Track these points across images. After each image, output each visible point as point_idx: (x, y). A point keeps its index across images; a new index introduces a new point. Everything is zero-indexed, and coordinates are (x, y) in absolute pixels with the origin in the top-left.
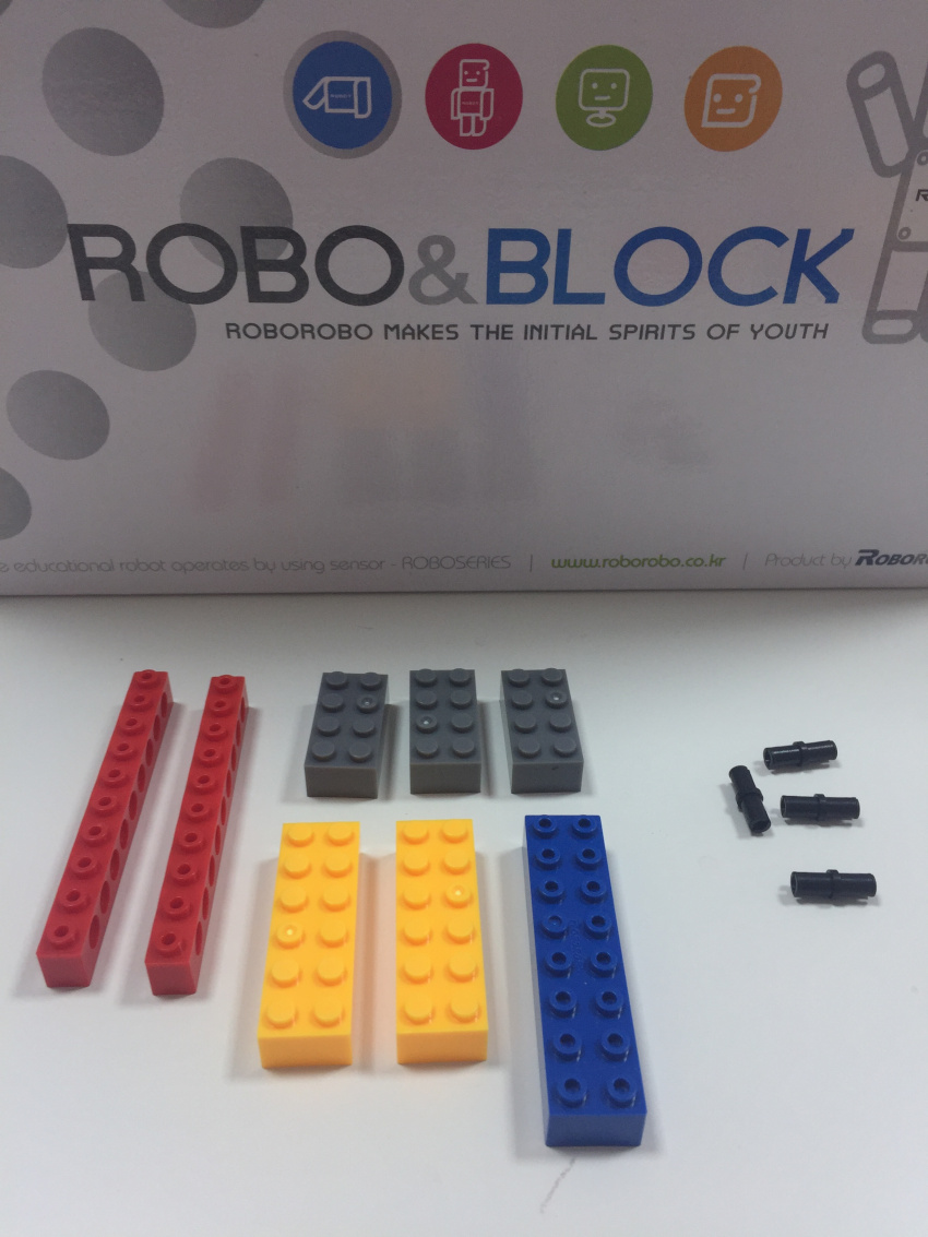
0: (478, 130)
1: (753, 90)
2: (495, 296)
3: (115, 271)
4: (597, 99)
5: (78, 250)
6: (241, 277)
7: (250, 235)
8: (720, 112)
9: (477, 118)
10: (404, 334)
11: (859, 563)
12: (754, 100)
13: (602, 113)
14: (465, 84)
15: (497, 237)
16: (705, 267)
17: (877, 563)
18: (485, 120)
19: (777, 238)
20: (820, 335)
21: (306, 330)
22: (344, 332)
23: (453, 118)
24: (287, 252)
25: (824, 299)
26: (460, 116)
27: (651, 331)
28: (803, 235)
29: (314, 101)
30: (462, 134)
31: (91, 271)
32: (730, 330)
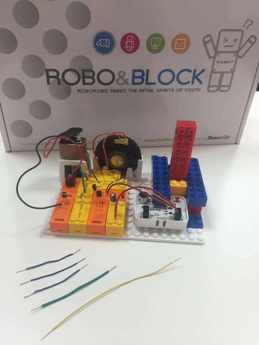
2: (133, 83)
4: (154, 44)
5: (47, 74)
6: (81, 80)
7: (83, 71)
8: (178, 46)
9: (131, 47)
10: (115, 91)
11: (208, 139)
12: (185, 44)
13: (155, 46)
14: (128, 41)
15: (134, 71)
17: (212, 139)
18: (132, 48)
19: (190, 71)
20: (199, 91)
21: (94, 91)
22: (102, 91)
23: (126, 47)
24: (91, 74)
25: (199, 83)
26: (127, 47)
27: (165, 90)
28: (195, 71)
29: (98, 44)
30: (127, 50)
31: (50, 79)
32: (181, 90)
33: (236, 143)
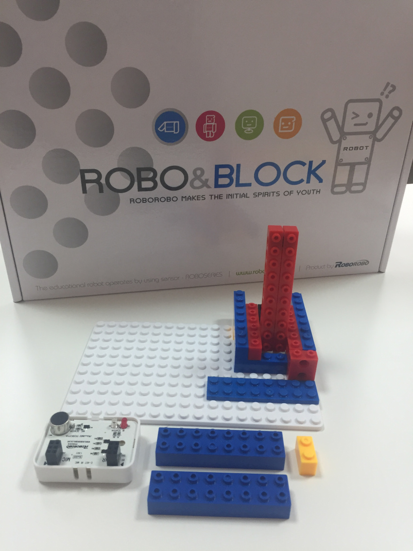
0: (211, 136)
1: (293, 121)
2: (217, 185)
3: (95, 184)
4: (248, 125)
5: (83, 177)
6: (136, 184)
7: (139, 170)
8: (284, 127)
9: (211, 132)
10: (188, 199)
11: (336, 267)
12: (294, 123)
13: (249, 129)
14: (208, 122)
15: (217, 167)
16: (282, 174)
17: (342, 266)
18: (214, 133)
19: (303, 164)
20: (318, 193)
21: (156, 199)
22: (168, 199)
23: (204, 132)
24: (151, 175)
25: (318, 181)
26: (206, 132)
27: (266, 194)
28: (311, 163)
29: (161, 129)
30: (207, 137)
31: (87, 184)
32: (291, 193)
33: (380, 272)
